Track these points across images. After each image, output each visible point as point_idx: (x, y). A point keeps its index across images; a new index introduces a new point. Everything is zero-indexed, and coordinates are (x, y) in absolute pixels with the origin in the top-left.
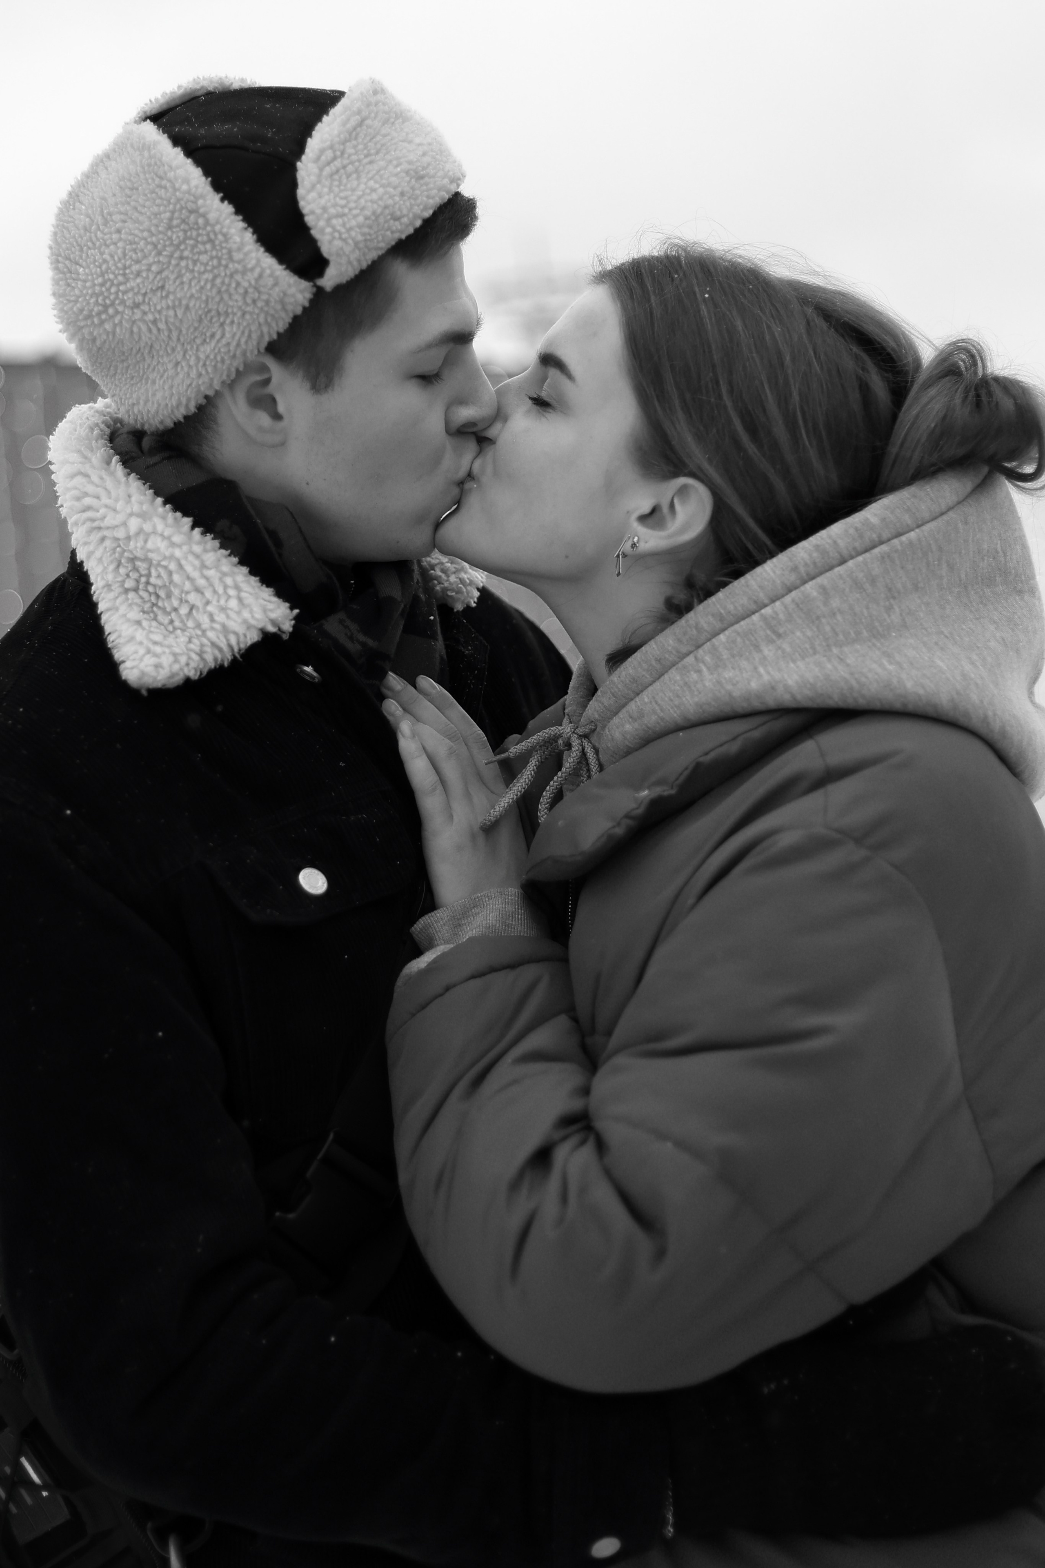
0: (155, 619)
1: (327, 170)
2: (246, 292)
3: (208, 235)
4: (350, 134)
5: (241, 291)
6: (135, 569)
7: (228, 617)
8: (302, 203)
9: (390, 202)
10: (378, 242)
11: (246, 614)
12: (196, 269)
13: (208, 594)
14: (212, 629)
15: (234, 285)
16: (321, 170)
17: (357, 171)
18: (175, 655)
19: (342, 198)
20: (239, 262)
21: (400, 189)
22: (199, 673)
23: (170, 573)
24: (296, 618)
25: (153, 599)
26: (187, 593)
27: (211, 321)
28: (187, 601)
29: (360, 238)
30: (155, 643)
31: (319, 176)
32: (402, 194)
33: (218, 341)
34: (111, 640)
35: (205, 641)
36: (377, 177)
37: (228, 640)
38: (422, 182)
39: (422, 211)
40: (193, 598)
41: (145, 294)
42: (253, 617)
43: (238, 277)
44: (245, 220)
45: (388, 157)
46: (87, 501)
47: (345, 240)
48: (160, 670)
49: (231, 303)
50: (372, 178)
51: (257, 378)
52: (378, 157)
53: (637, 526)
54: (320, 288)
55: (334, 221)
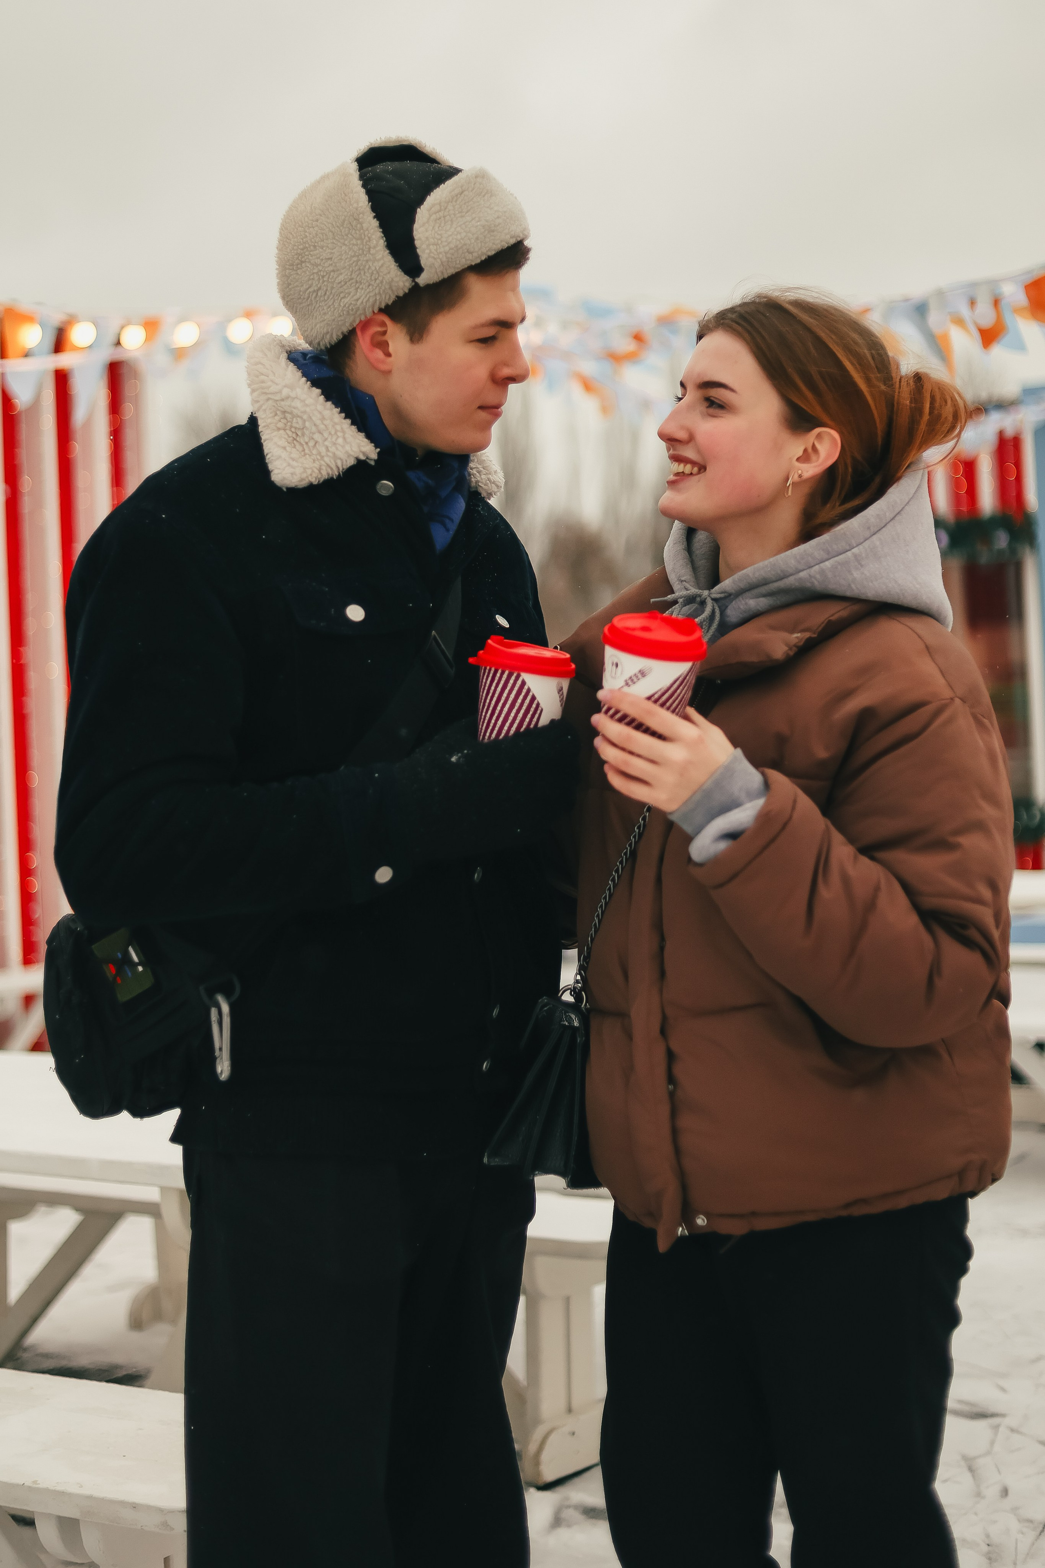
0: (295, 447)
1: (434, 217)
2: (372, 273)
3: (361, 235)
4: (453, 199)
5: (370, 271)
6: (285, 418)
7: (337, 449)
8: (415, 233)
9: (468, 242)
10: (456, 264)
11: (348, 448)
12: (350, 253)
13: (326, 435)
14: (327, 456)
15: (367, 267)
16: (430, 216)
17: (452, 221)
18: (305, 469)
19: (438, 234)
20: (372, 255)
21: (476, 236)
22: (317, 482)
23: (304, 421)
24: (379, 454)
25: (294, 436)
26: (314, 433)
27: (351, 285)
28: (313, 439)
29: (444, 259)
30: (293, 459)
31: (429, 219)
32: (477, 238)
33: (353, 297)
34: (269, 458)
35: (323, 463)
36: (464, 226)
37: (336, 463)
38: (492, 234)
39: (487, 251)
40: (317, 437)
41: (322, 260)
42: (351, 449)
43: (370, 263)
44: (383, 232)
45: (474, 216)
46: (262, 377)
47: (435, 259)
48: (294, 476)
49: (364, 277)
50: (460, 226)
51: (379, 329)
52: (467, 214)
53: (797, 464)
54: (417, 284)
55: (431, 247)
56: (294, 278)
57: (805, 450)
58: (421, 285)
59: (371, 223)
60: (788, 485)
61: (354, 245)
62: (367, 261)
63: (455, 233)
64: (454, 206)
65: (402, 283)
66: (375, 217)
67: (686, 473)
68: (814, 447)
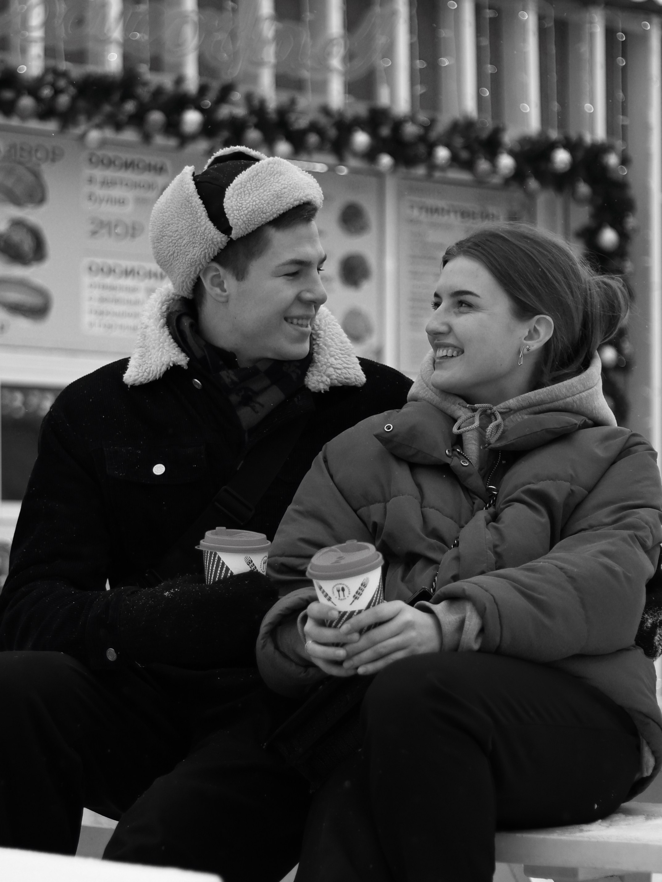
0: (142, 359)
1: (237, 192)
5: (200, 234)
8: (224, 204)
9: (262, 206)
10: (255, 222)
11: (163, 359)
12: (187, 225)
15: (197, 231)
16: (235, 192)
17: (249, 193)
18: (138, 373)
19: (240, 203)
20: (199, 223)
22: (146, 381)
24: (189, 361)
25: (145, 351)
27: (190, 246)
29: (245, 219)
30: (136, 367)
31: (234, 194)
32: (268, 203)
34: (129, 367)
35: (152, 369)
36: (258, 196)
41: (173, 232)
43: (199, 229)
44: (205, 207)
45: (266, 189)
48: (131, 377)
49: (196, 239)
50: (255, 196)
51: (215, 273)
52: (260, 189)
53: (525, 342)
54: (231, 238)
55: (235, 212)
56: (160, 248)
57: (529, 332)
58: (234, 239)
59: (197, 201)
60: (520, 356)
61: (188, 218)
62: (197, 228)
63: (252, 201)
64: (251, 184)
65: (220, 238)
66: (200, 198)
67: (449, 356)
68: (535, 328)
